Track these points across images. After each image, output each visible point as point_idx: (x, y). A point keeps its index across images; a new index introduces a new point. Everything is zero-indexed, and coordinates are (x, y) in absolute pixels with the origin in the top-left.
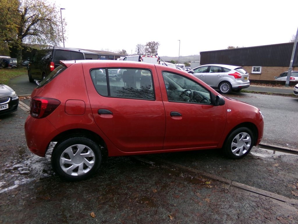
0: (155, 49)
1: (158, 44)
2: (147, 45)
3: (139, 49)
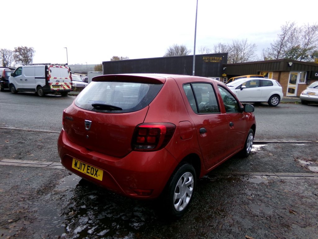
0: (28, 57)
1: (32, 50)
2: (16, 51)
3: (4, 56)
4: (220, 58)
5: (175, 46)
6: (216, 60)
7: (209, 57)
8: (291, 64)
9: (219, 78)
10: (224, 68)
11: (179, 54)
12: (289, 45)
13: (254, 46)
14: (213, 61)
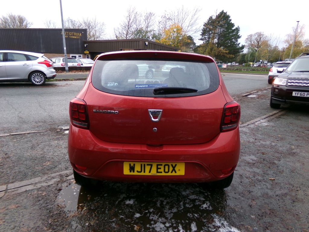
4: (79, 34)
5: (9, 14)
6: (75, 36)
7: (68, 32)
8: (147, 43)
9: (81, 55)
10: (85, 45)
11: (17, 26)
12: (135, 26)
13: (103, 24)
14: (73, 37)
